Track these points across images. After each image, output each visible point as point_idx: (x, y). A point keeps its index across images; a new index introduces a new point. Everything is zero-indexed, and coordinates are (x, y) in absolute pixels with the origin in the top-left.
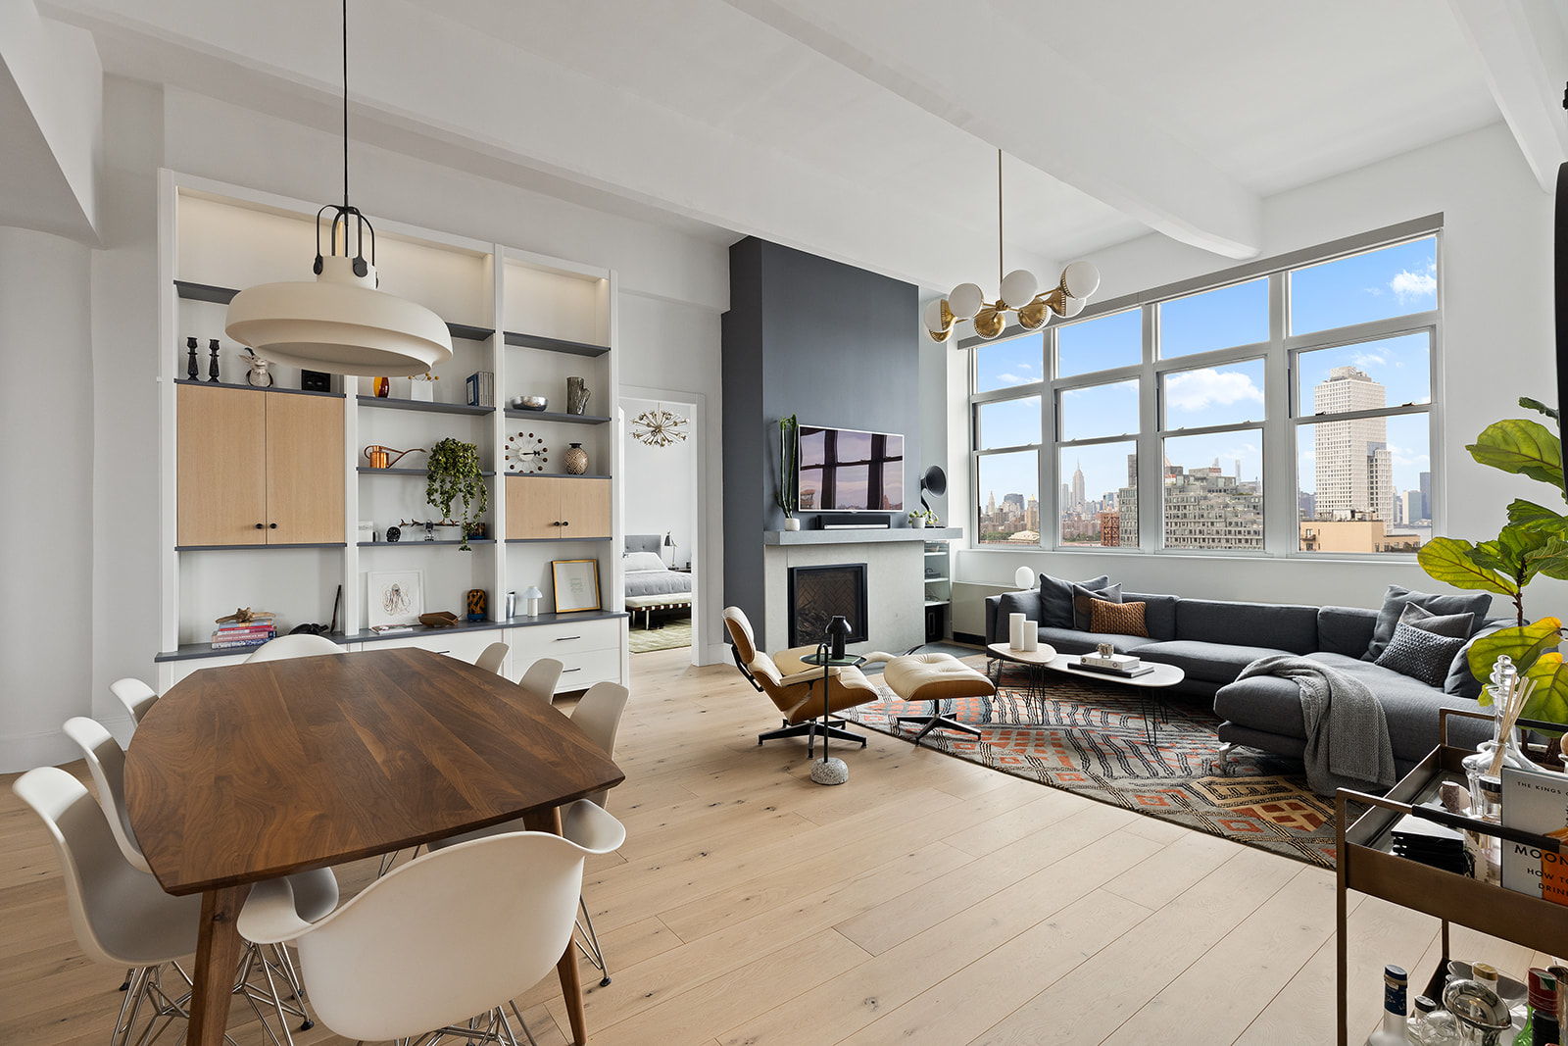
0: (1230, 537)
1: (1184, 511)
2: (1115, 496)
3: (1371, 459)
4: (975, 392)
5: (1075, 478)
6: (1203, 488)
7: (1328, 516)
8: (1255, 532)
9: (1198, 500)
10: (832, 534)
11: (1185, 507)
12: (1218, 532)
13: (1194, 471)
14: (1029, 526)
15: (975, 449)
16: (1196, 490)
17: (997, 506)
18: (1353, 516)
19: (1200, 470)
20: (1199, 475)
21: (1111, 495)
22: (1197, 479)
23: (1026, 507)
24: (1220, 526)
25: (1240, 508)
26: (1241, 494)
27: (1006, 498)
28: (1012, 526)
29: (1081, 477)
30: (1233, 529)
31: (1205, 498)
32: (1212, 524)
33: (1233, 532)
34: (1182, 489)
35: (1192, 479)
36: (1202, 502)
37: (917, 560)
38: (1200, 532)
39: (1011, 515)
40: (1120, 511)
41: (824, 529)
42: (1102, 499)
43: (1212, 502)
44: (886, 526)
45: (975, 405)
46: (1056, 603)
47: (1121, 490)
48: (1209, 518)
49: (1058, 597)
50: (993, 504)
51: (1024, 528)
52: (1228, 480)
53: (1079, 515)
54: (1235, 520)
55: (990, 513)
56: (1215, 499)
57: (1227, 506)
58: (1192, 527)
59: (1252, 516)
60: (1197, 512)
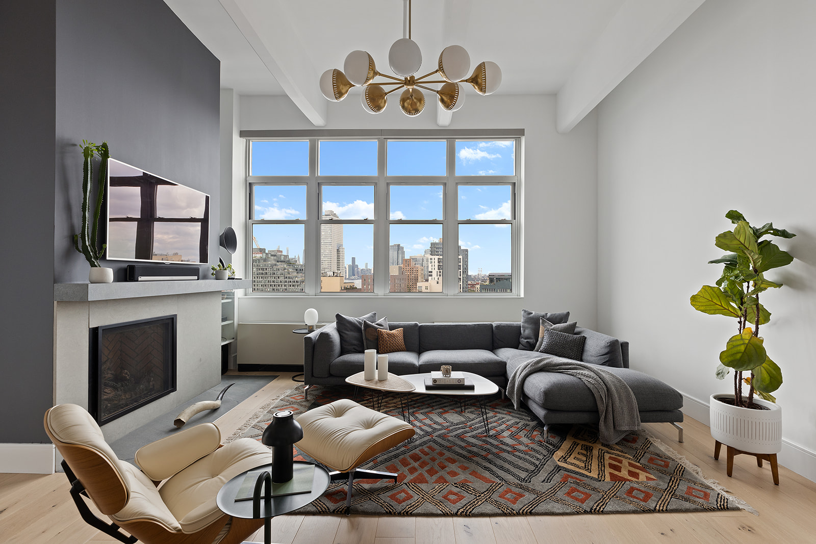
0: (286, 284)
1: (266, 271)
3: (338, 250)
4: (250, 175)
6: (275, 260)
7: (325, 274)
8: (297, 282)
9: (272, 266)
10: (145, 286)
11: (266, 270)
12: (281, 282)
13: (271, 251)
15: (250, 219)
16: (272, 261)
18: (334, 275)
19: (273, 251)
20: (273, 253)
22: (272, 255)
24: (282, 279)
25: (290, 270)
26: (291, 264)
30: (287, 280)
31: (276, 265)
32: (279, 277)
33: (287, 282)
34: (265, 260)
35: (270, 255)
36: (274, 266)
37: (215, 308)
38: (273, 282)
41: (137, 281)
43: (279, 267)
44: (196, 277)
45: (250, 184)
46: (351, 334)
48: (277, 275)
49: (351, 330)
52: (286, 256)
54: (289, 275)
56: (281, 266)
57: (285, 269)
58: (269, 279)
59: (295, 274)
60: (272, 272)
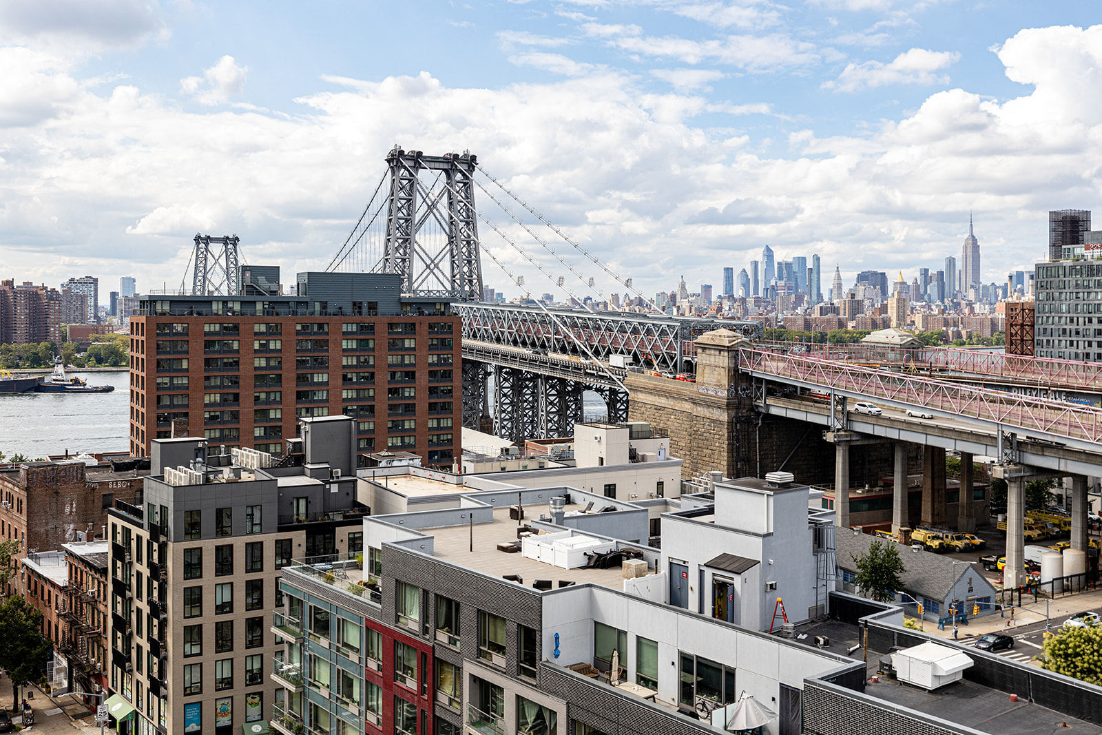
2: (1027, 277)
5: (966, 247)
14: (894, 323)
17: (846, 289)
21: (1020, 275)
23: (890, 290)
27: (862, 278)
28: (869, 322)
29: (976, 247)
39: (867, 303)
40: (1037, 299)
42: (1007, 280)
47: (1038, 267)
50: (839, 286)
51: (886, 325)
53: (970, 305)
55: (835, 301)
